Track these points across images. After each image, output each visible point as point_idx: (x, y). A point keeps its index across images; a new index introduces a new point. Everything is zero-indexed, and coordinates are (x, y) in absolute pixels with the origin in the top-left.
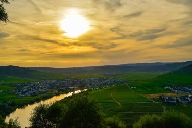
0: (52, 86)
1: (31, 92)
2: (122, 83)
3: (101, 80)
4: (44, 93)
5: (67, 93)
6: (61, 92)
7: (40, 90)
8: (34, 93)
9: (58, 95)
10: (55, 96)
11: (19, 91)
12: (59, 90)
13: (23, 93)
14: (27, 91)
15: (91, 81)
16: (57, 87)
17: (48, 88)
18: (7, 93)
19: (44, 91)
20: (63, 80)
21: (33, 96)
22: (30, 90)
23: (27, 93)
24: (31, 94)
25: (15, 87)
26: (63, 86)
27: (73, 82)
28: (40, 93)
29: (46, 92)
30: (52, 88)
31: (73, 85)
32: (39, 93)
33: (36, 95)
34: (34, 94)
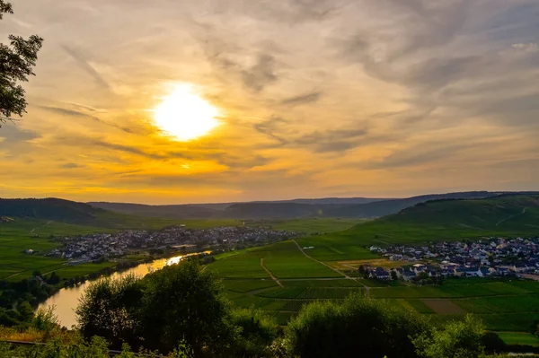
0: (137, 244)
1: (92, 254)
2: (285, 238)
3: (240, 231)
4: (119, 257)
5: (168, 257)
6: (155, 255)
7: (113, 250)
8: (99, 256)
9: (149, 260)
10: (143, 263)
11: (68, 252)
12: (152, 252)
13: (77, 255)
14: (84, 253)
15: (220, 233)
16: (149, 245)
17: (130, 246)
18: (42, 255)
19: (120, 252)
20: (162, 231)
21: (98, 263)
22: (92, 250)
23: (84, 256)
24: (93, 258)
25: (60, 244)
26: (160, 244)
27: (183, 235)
28: (112, 256)
29: (125, 254)
30: (138, 246)
31: (182, 242)
32: (110, 257)
33: (103, 261)
34: (99, 259)
